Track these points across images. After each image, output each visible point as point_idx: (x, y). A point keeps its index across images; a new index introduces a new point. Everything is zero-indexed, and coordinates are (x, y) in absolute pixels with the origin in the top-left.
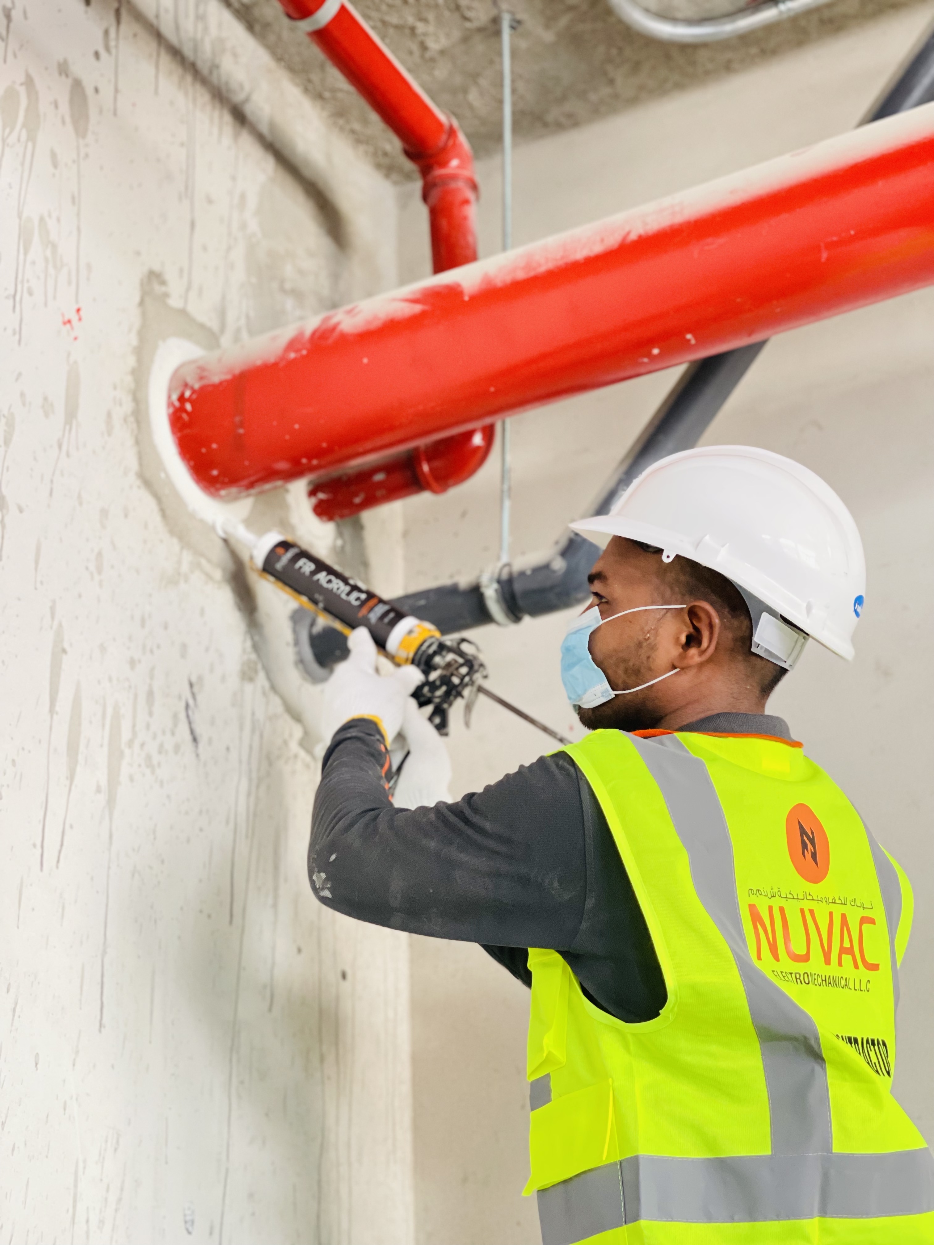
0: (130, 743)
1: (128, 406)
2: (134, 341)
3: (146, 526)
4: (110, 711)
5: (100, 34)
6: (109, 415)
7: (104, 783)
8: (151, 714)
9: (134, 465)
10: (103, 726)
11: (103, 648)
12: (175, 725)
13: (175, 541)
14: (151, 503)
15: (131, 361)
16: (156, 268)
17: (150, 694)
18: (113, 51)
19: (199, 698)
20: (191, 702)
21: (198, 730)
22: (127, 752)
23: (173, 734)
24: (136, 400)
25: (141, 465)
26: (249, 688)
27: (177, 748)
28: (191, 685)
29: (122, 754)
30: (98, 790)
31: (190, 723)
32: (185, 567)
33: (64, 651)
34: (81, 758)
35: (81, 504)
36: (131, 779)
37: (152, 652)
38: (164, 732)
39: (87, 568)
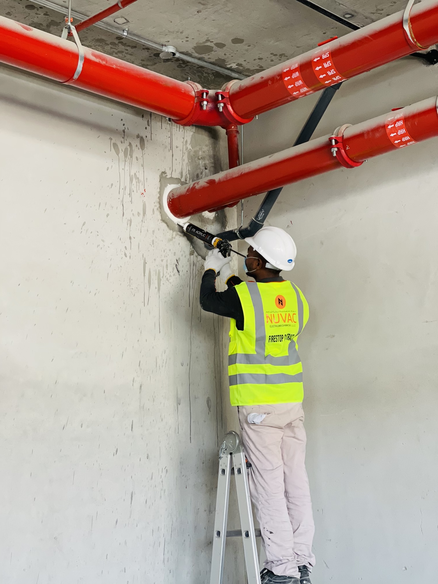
0: (163, 277)
1: (158, 205)
2: (158, 190)
3: (164, 230)
4: (157, 272)
5: (146, 122)
6: (153, 210)
7: (157, 287)
8: (167, 270)
9: (160, 218)
10: (156, 275)
11: (155, 260)
12: (173, 270)
13: (171, 231)
14: (165, 225)
15: (158, 195)
16: (163, 171)
17: (167, 265)
18: (150, 125)
19: (179, 263)
20: (177, 264)
21: (179, 269)
22: (162, 279)
23: (173, 272)
24: (160, 204)
25: (162, 218)
26: (192, 256)
27: (174, 275)
28: (177, 260)
29: (161, 280)
30: (156, 288)
31: (177, 269)
32: (174, 236)
33: (146, 263)
34: (151, 283)
35: (148, 232)
36: (163, 284)
37: (167, 257)
38: (171, 272)
39: (150, 244)
